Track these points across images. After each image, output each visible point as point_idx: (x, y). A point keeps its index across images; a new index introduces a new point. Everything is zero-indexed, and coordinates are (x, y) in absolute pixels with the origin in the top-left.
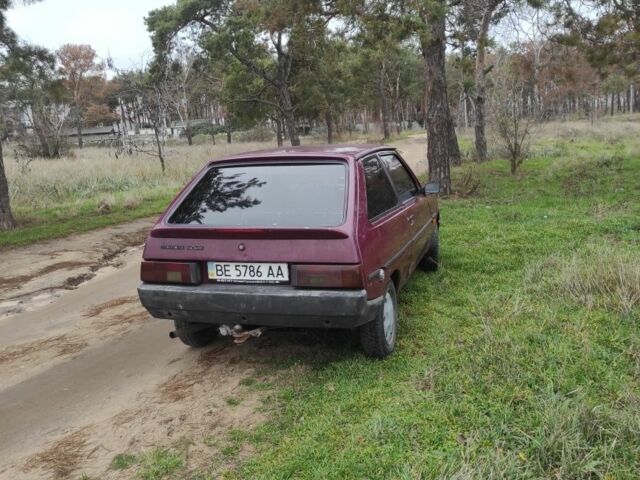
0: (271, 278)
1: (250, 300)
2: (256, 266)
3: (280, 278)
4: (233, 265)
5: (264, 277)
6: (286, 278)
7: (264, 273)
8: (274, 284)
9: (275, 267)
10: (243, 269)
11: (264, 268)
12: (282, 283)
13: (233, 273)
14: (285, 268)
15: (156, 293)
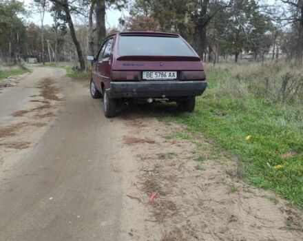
0: (170, 78)
1: (166, 86)
2: (164, 72)
3: (174, 78)
4: (154, 72)
5: (167, 77)
6: (176, 77)
7: (168, 75)
8: (171, 80)
9: (172, 73)
10: (158, 74)
11: (168, 73)
12: (174, 80)
13: (154, 76)
14: (176, 73)
15: (123, 85)
